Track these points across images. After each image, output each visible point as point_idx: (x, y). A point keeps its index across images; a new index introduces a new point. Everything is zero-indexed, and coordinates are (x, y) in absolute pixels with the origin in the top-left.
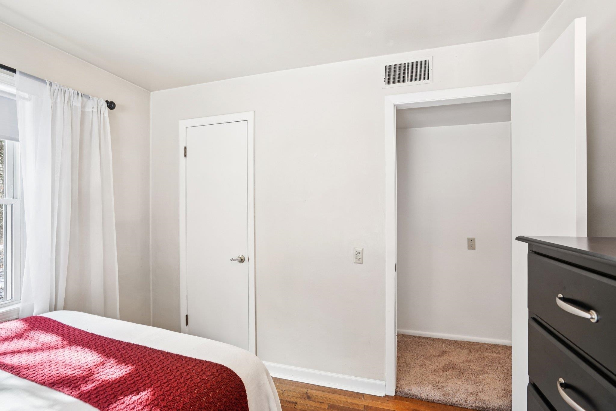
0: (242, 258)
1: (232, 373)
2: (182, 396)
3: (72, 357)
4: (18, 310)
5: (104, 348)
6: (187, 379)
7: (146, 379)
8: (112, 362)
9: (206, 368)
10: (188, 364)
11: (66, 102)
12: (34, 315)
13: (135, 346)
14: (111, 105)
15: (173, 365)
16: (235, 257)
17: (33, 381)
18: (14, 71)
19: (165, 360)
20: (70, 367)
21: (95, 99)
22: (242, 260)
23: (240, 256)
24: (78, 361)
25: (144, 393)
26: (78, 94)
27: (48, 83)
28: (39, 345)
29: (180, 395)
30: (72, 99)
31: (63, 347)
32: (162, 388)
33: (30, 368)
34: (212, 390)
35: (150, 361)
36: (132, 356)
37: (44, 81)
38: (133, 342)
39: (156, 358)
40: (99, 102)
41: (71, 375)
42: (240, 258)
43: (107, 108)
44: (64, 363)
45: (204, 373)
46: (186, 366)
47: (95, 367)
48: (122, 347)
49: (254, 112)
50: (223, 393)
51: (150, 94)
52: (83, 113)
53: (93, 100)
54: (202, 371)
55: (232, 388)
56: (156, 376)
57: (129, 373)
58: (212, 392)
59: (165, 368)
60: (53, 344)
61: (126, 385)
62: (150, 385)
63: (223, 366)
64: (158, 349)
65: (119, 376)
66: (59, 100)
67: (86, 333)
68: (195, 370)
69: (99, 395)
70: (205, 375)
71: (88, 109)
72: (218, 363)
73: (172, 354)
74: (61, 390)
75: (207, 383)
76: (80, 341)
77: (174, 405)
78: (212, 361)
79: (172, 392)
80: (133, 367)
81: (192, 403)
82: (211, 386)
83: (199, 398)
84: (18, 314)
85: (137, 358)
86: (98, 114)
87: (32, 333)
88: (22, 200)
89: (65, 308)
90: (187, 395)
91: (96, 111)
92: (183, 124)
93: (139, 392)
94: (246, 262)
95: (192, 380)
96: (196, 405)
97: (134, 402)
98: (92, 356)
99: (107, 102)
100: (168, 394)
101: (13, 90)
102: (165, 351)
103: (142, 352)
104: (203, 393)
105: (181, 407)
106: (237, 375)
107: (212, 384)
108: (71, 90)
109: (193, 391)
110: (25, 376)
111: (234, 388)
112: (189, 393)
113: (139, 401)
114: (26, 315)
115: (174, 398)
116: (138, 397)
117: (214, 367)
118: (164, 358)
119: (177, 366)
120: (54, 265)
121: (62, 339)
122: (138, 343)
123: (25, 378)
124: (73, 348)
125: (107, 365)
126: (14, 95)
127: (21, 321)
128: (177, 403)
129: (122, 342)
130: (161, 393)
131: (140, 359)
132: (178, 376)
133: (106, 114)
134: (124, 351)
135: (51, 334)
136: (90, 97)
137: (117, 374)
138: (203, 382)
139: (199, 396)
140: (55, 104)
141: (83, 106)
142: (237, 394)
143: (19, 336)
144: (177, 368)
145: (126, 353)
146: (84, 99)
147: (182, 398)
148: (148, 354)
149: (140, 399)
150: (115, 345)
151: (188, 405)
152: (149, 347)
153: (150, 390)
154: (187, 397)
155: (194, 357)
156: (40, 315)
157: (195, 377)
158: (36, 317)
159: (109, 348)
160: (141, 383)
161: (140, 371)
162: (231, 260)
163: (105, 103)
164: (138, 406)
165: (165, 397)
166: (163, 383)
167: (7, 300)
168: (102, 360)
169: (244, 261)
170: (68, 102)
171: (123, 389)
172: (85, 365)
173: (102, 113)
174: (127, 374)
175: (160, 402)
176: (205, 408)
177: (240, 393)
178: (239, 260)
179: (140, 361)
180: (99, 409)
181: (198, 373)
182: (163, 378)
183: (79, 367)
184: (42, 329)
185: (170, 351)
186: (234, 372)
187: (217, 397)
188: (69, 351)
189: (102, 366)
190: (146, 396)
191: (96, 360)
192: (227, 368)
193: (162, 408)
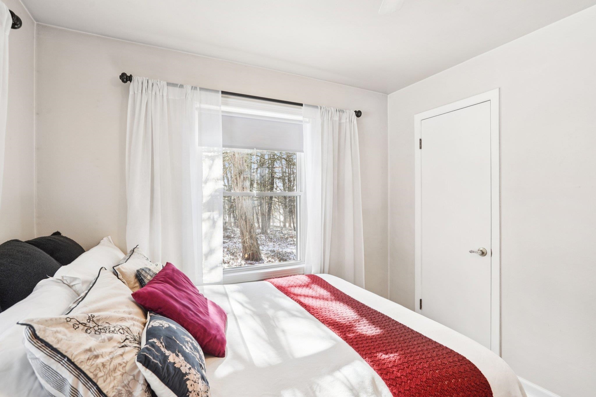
0: (484, 251)
1: (476, 369)
2: (425, 371)
3: (338, 310)
4: (303, 268)
5: (358, 309)
6: (428, 357)
7: (392, 344)
8: (365, 322)
9: (447, 354)
10: (428, 344)
11: (329, 119)
12: (312, 274)
13: (380, 315)
14: (358, 114)
15: (414, 340)
16: (475, 249)
17: (317, 318)
18: (301, 105)
19: (407, 334)
20: (338, 316)
21: (348, 111)
22: (483, 254)
23: (481, 249)
24: (342, 314)
25: (392, 355)
26: (337, 110)
27: (319, 108)
28: (318, 295)
29: (423, 369)
30: (333, 115)
31: (331, 300)
32: (406, 357)
33: (315, 309)
34: (454, 377)
35: (394, 331)
36: (379, 322)
37: (317, 107)
38: (379, 310)
39: (399, 330)
40: (350, 113)
41: (338, 322)
42: (481, 251)
43: (356, 117)
44: (333, 313)
45: (445, 358)
46: (427, 345)
47: (353, 322)
48: (371, 312)
49: (499, 88)
50: (466, 385)
51: (387, 97)
52: (340, 124)
53: (346, 113)
54: (442, 355)
55: (476, 384)
56: (400, 345)
57: (378, 335)
58: (454, 379)
59: (408, 341)
60: (325, 297)
61: (377, 344)
62: (395, 350)
63: (465, 358)
64: (400, 322)
65: (370, 334)
66: (325, 118)
67: (345, 295)
68: (435, 352)
69: (358, 344)
70: (445, 359)
71: (343, 121)
72: (460, 353)
73: (413, 330)
74: (334, 330)
75: (449, 368)
76: (342, 299)
77: (418, 376)
78: (453, 349)
79: (415, 364)
80: (380, 331)
81: (435, 381)
82: (453, 373)
83: (441, 379)
84: (304, 271)
85: (383, 325)
86: (349, 123)
87: (313, 286)
88: (305, 193)
89: (329, 273)
90: (430, 372)
91: (348, 121)
92: (417, 118)
93: (387, 353)
94: (488, 257)
95: (434, 360)
96: (438, 384)
97: (384, 359)
98: (350, 313)
99: (355, 112)
100: (412, 363)
101: (300, 118)
102: (406, 326)
103: (387, 321)
104: (444, 376)
105: (424, 380)
106: (482, 374)
107: (454, 372)
108: (332, 109)
109: (435, 370)
110: (313, 313)
111: (478, 385)
112: (431, 371)
113: (388, 360)
114: (308, 273)
115: (417, 370)
116: (387, 356)
117: (455, 355)
118: (406, 331)
119: (418, 343)
120: (323, 240)
121: (330, 295)
122: (383, 313)
123: (313, 315)
124: (338, 303)
125: (361, 323)
126: (301, 121)
127: (306, 276)
128: (421, 375)
129: (370, 308)
130: (406, 360)
131: (386, 326)
132: (419, 351)
133: (355, 122)
134: (373, 316)
135: (323, 289)
136: (344, 111)
137: (370, 332)
138: (444, 366)
139: (441, 378)
140: (323, 121)
141: (340, 119)
142: (482, 393)
143: (307, 286)
144: (418, 344)
145: (374, 317)
146: (341, 113)
147: (424, 372)
148: (392, 324)
149: (388, 358)
150: (366, 309)
151: (431, 381)
152: (393, 318)
153: (396, 354)
154: (429, 373)
155: (434, 339)
156: (316, 275)
157: (436, 358)
158: (313, 275)
159: (362, 310)
160: (388, 346)
161: (386, 336)
162: (470, 252)
163: (355, 113)
164: (388, 364)
165: (409, 365)
166: (407, 353)
167: (298, 260)
168: (358, 318)
169: (485, 255)
170: (331, 118)
171: (375, 346)
172: (347, 318)
173: (352, 122)
174: (377, 335)
175: (405, 368)
176: (448, 391)
177: (486, 393)
178: (480, 253)
179: (386, 328)
180: (359, 354)
181: (439, 356)
182: (406, 348)
183: (343, 318)
184: (318, 284)
185: (410, 327)
186: (478, 369)
187: (459, 386)
188: (336, 305)
189: (358, 323)
190: (393, 358)
191: (353, 316)
192: (470, 362)
193: (407, 374)
